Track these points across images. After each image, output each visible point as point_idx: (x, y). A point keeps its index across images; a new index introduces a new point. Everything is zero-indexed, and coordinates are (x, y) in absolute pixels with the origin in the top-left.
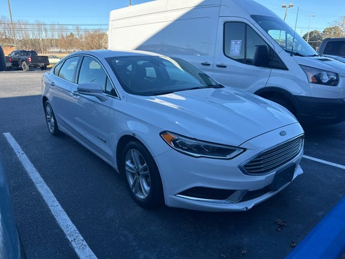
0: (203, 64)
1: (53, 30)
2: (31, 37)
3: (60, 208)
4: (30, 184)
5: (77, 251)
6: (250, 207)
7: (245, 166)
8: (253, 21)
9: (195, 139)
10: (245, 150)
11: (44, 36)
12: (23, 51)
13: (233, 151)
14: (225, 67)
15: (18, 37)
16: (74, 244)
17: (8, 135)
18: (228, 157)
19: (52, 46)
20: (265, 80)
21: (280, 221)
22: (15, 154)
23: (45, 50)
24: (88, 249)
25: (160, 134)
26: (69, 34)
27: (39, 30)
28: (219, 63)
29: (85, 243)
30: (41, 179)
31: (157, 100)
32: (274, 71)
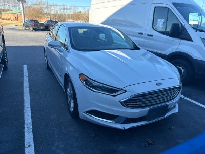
0: (139, 33)
1: (70, 9)
2: (59, 13)
3: (29, 109)
4: (22, 94)
5: (25, 134)
6: (126, 128)
7: (124, 102)
8: (173, 7)
9: (96, 81)
10: (126, 91)
11: (65, 12)
12: (51, 21)
13: (118, 91)
14: (152, 36)
15: (52, 12)
16: (26, 130)
17: (25, 66)
18: (114, 94)
19: (69, 18)
20: (176, 47)
21: (150, 140)
22: (23, 77)
23: (65, 20)
24: (32, 134)
25: (79, 75)
26: (79, 12)
27: (64, 9)
28: (149, 34)
29: (32, 130)
30: (28, 92)
31: (87, 54)
32: (182, 41)
